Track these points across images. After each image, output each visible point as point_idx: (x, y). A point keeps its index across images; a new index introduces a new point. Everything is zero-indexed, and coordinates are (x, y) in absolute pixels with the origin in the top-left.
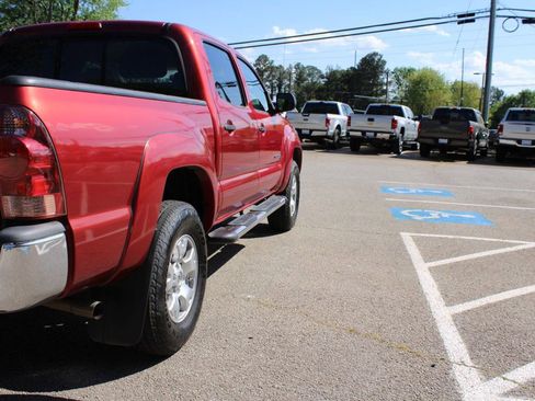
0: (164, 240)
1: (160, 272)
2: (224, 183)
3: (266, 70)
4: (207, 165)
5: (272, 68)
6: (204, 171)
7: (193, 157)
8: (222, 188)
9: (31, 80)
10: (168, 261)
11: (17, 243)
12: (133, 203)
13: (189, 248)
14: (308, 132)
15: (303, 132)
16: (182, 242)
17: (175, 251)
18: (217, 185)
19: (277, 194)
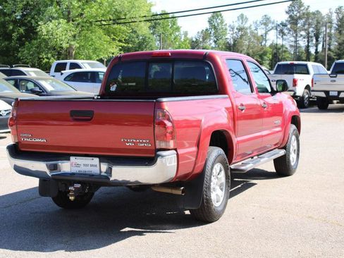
0: (209, 164)
1: (208, 178)
2: (239, 139)
3: (300, 18)
4: (230, 129)
5: (308, 14)
6: (228, 133)
7: (222, 124)
8: (238, 142)
9: (164, 100)
10: (211, 174)
11: (163, 156)
12: (198, 145)
13: (221, 171)
14: (336, 94)
15: (331, 94)
16: (218, 167)
17: (214, 171)
18: (235, 140)
19: (279, 148)
